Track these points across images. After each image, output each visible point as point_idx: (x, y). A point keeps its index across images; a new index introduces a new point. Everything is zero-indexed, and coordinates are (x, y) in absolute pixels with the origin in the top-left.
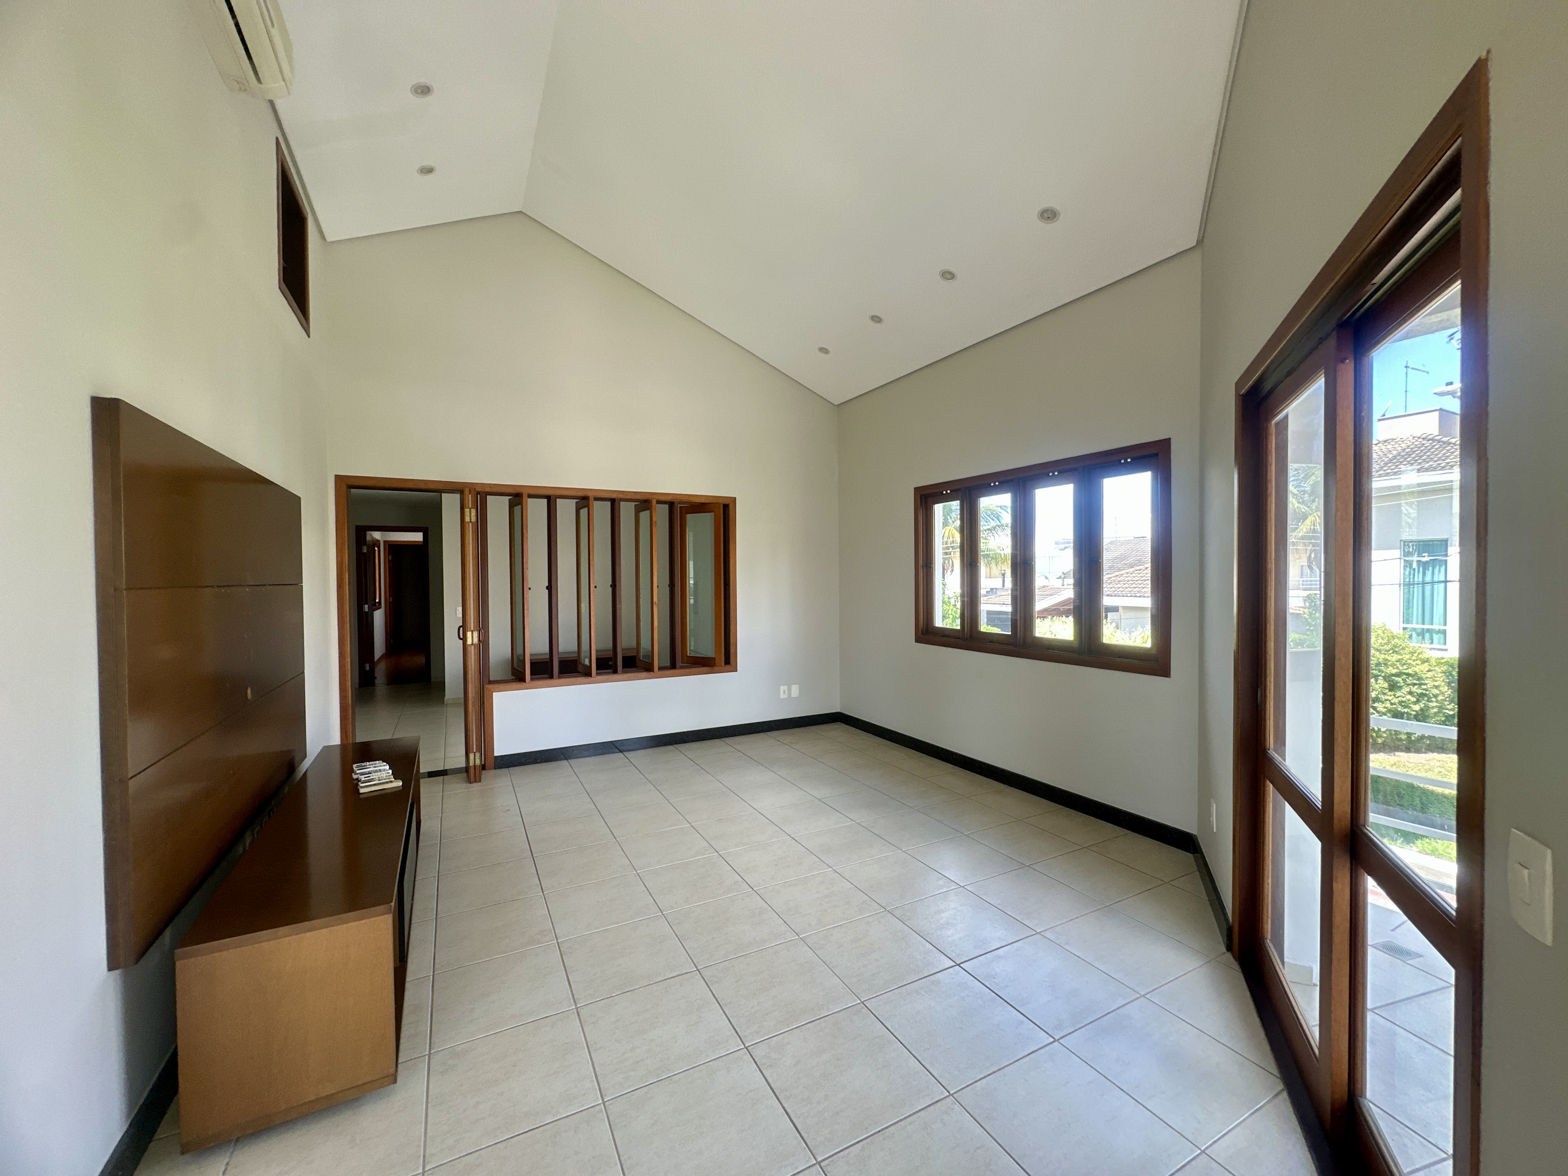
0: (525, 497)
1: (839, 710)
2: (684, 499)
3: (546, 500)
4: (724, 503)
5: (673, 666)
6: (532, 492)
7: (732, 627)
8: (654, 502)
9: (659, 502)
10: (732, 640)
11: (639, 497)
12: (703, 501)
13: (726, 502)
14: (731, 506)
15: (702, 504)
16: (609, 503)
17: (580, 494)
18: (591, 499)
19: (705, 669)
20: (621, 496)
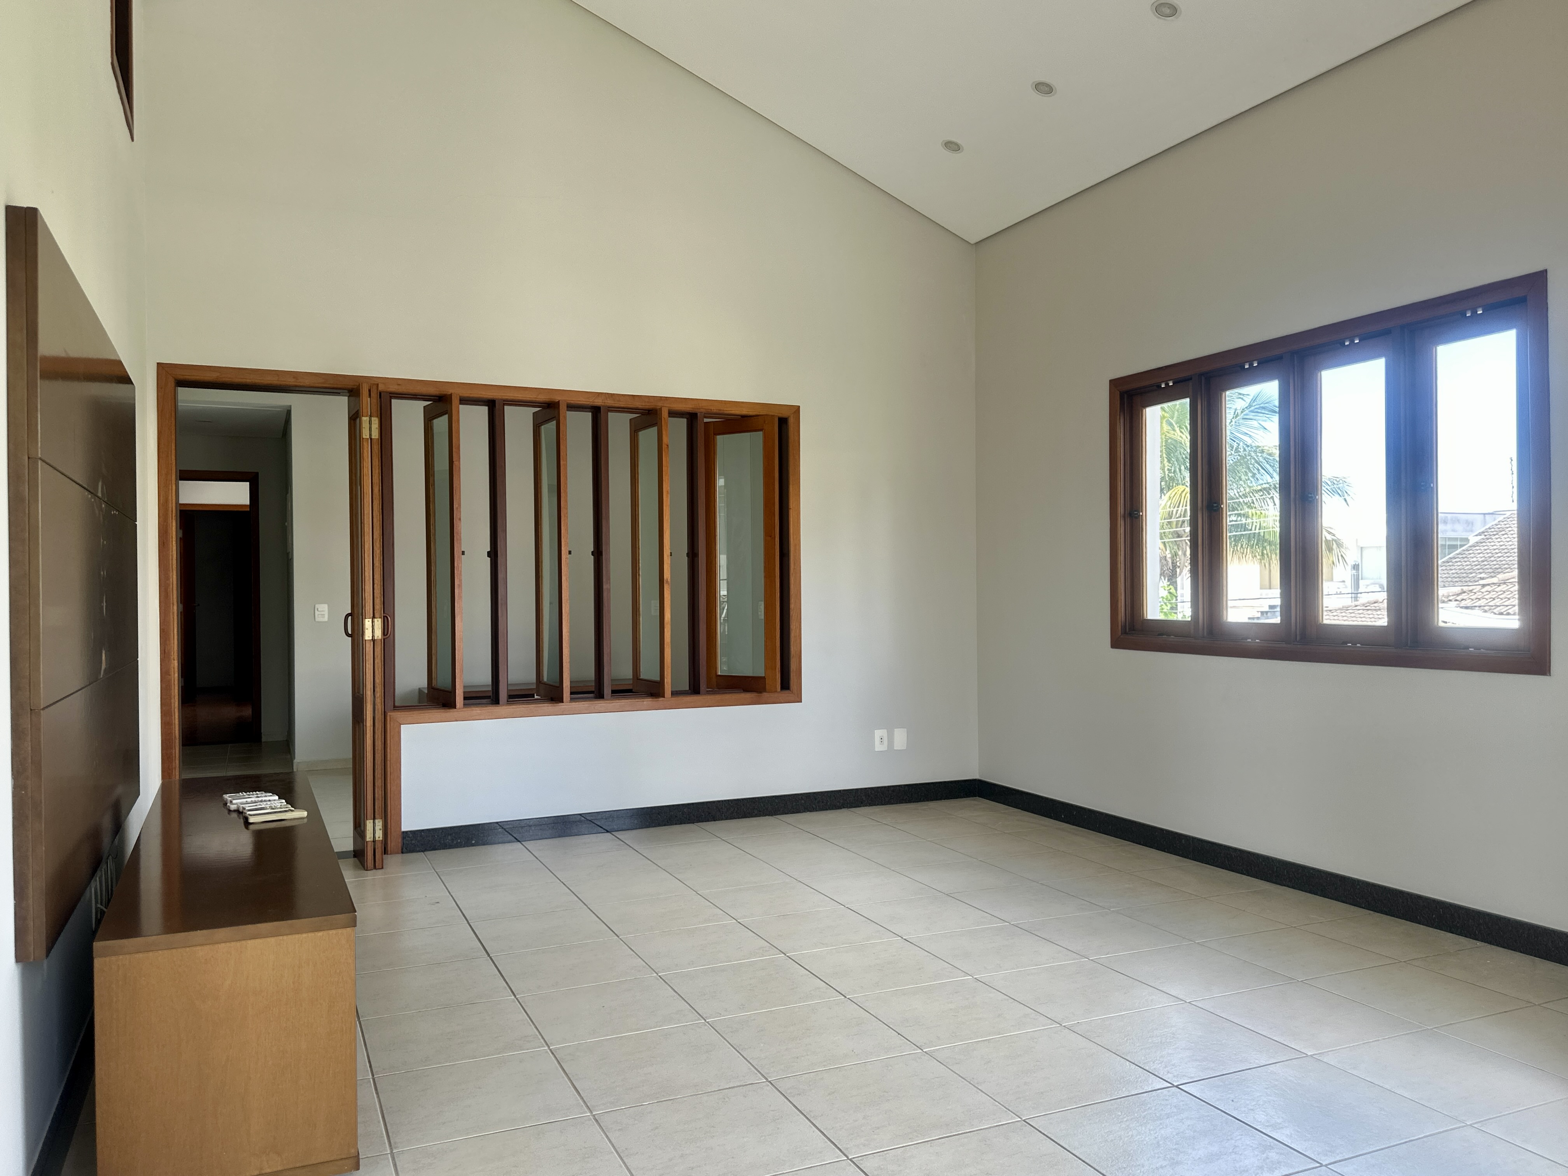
0: (455, 401)
1: (976, 776)
2: (714, 409)
3: (486, 408)
4: (780, 415)
5: (694, 689)
6: (466, 393)
7: (793, 626)
8: (665, 414)
9: (673, 414)
10: (793, 649)
11: (638, 404)
12: (744, 412)
13: (784, 414)
14: (791, 421)
15: (743, 417)
16: (589, 415)
17: (542, 398)
18: (563, 407)
19: (748, 696)
20: (610, 402)
